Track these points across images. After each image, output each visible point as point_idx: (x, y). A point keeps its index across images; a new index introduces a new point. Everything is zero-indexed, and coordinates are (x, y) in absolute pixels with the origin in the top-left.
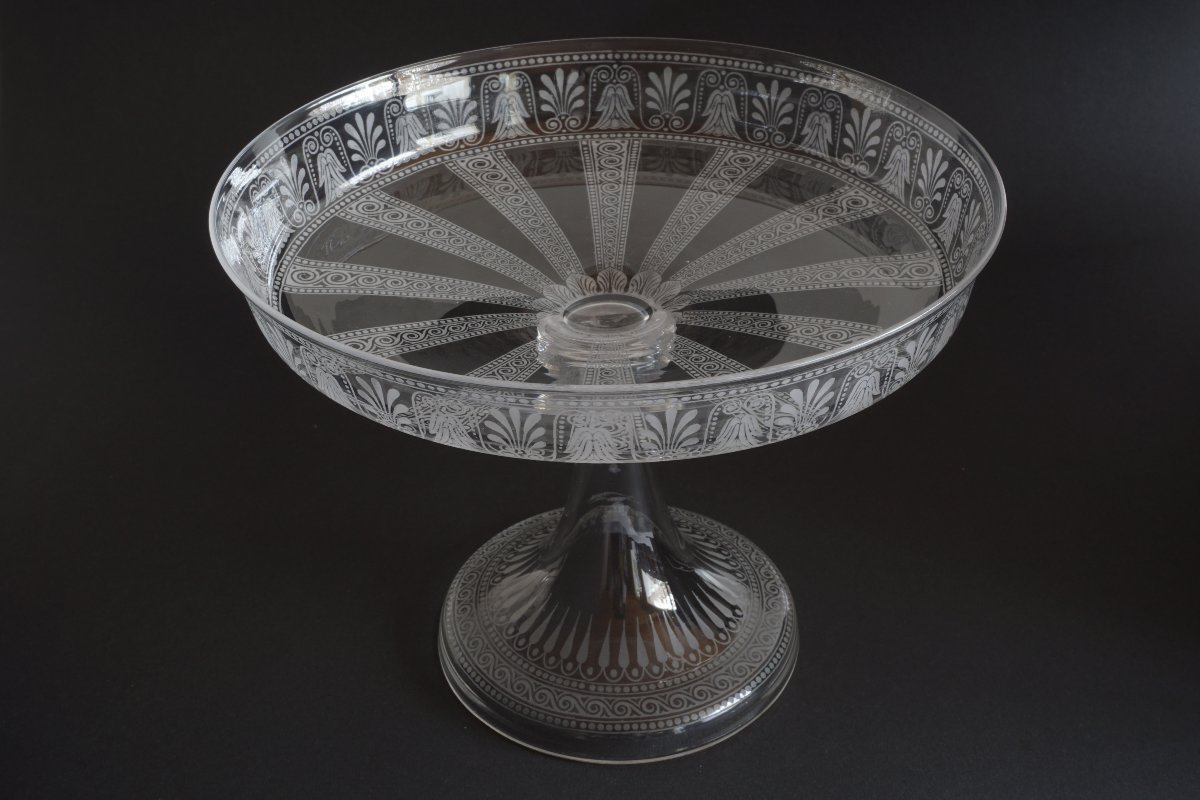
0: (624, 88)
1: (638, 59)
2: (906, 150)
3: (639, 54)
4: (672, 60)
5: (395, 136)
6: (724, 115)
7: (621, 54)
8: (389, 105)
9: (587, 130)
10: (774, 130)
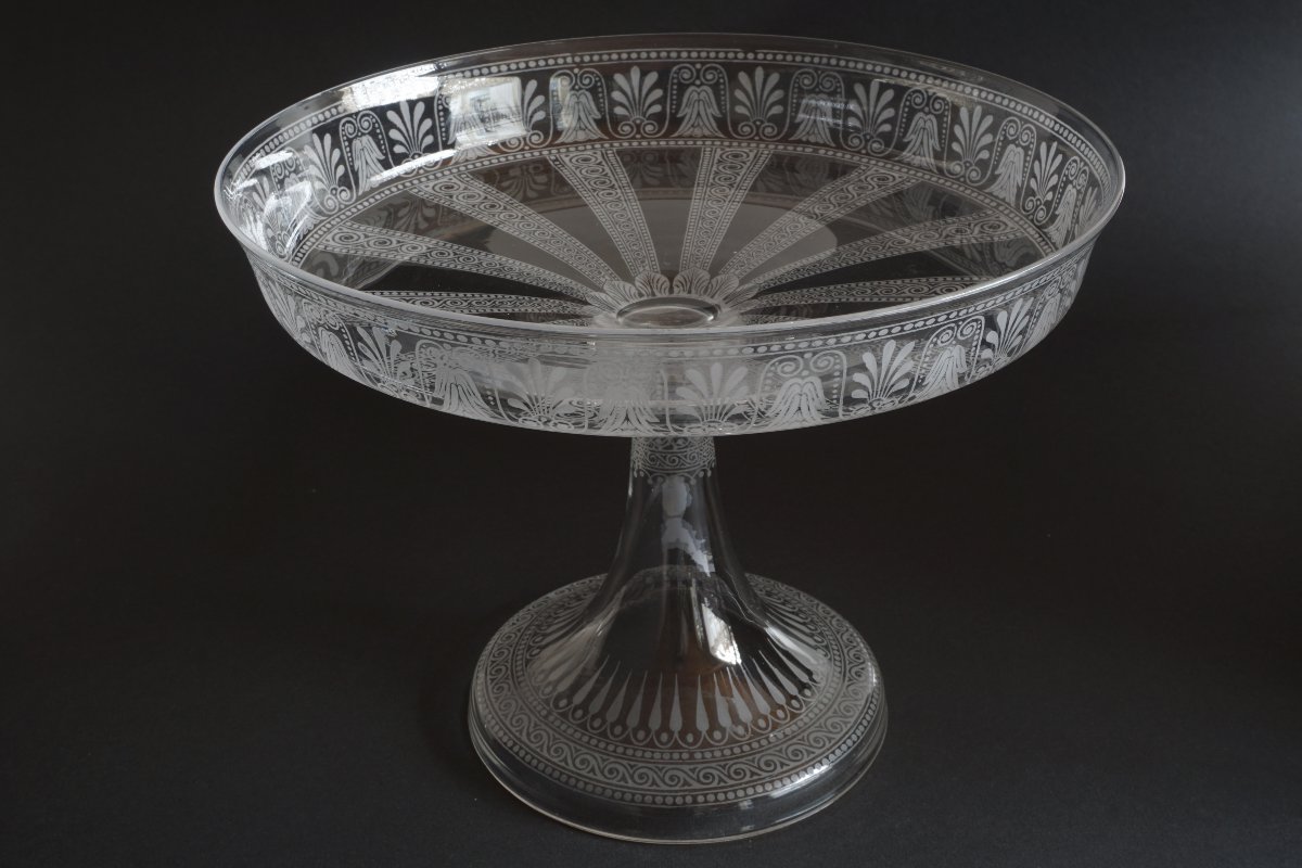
0: (588, 94)
1: (601, 60)
2: (929, 116)
3: (601, 55)
4: (639, 58)
5: (352, 161)
6: (702, 113)
7: (581, 57)
8: (344, 125)
9: (551, 145)
10: (762, 122)
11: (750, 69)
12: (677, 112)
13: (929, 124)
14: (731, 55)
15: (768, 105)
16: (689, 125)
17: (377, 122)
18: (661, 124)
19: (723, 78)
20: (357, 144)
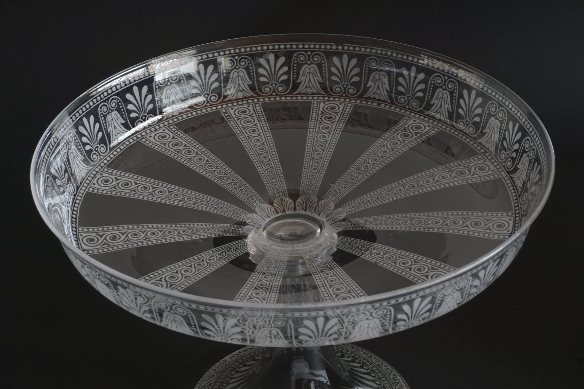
0: (244, 71)
1: (251, 51)
2: (445, 91)
4: (274, 49)
5: (107, 128)
6: (312, 79)
7: (240, 49)
8: (101, 108)
9: (223, 102)
10: (347, 86)
11: (339, 55)
12: (297, 78)
13: (445, 96)
15: (350, 76)
16: (304, 87)
17: (120, 102)
18: (288, 86)
19: (324, 60)
20: (109, 117)
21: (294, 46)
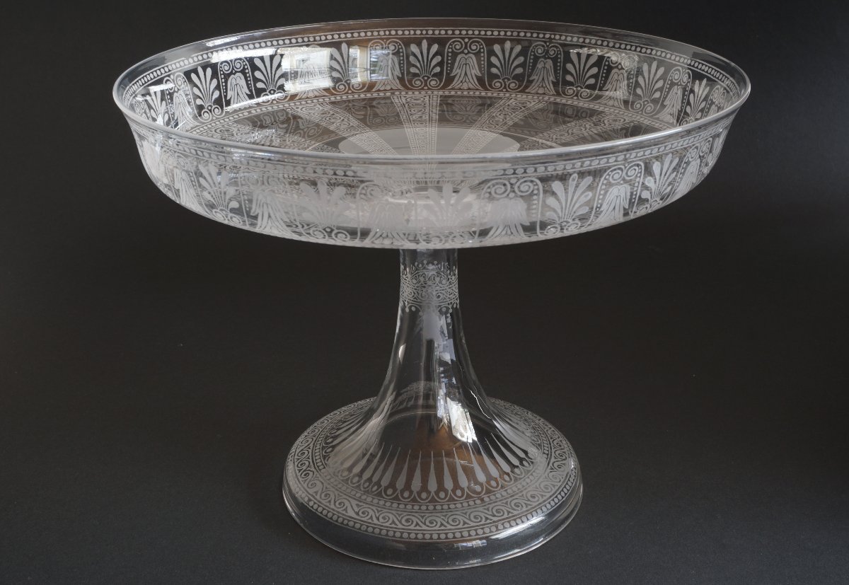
14: (489, 33)
21: (450, 32)
